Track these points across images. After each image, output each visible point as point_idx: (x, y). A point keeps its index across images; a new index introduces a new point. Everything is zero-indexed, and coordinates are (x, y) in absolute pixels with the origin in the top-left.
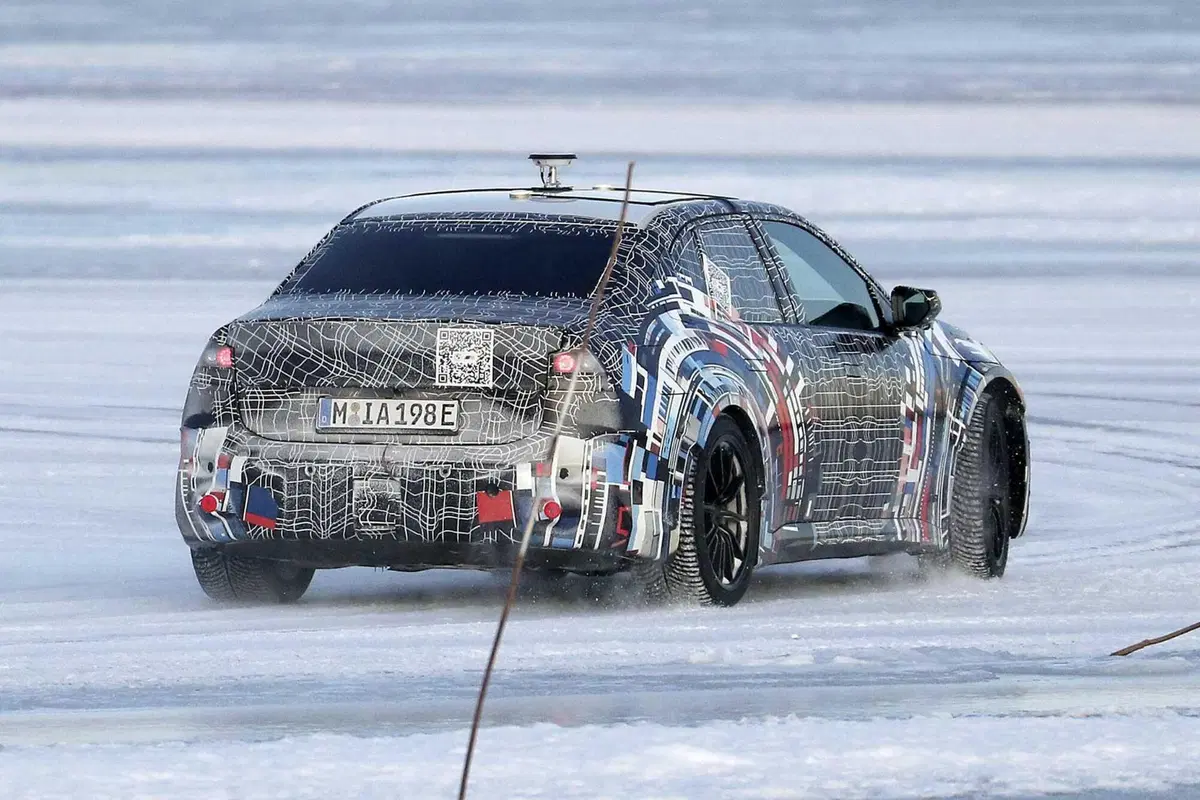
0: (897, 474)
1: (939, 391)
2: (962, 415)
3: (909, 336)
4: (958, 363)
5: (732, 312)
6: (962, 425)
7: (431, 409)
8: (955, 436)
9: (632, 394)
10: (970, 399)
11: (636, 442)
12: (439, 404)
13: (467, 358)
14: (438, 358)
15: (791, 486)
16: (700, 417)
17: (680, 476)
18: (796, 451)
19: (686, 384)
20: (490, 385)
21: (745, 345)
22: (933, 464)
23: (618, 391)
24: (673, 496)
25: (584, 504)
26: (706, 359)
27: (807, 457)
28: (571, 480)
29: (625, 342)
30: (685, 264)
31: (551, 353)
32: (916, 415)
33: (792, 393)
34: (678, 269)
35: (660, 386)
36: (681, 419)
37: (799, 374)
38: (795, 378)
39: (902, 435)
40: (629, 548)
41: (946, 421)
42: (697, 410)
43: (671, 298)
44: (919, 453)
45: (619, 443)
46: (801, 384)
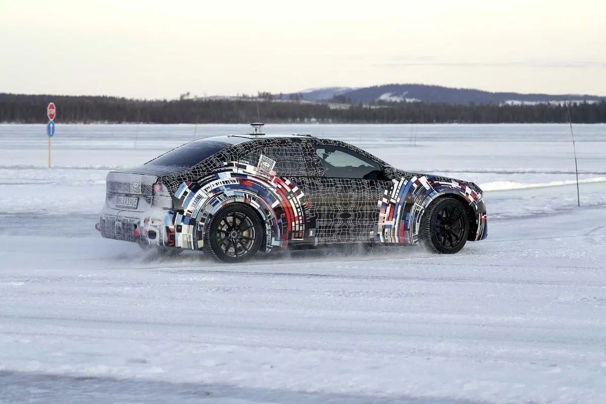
0: (377, 222)
1: (409, 197)
2: (423, 204)
4: (427, 189)
5: (272, 172)
6: (422, 208)
8: (419, 211)
10: (429, 200)
11: (178, 213)
13: (136, 185)
14: (131, 185)
15: (295, 226)
17: (203, 224)
19: (211, 195)
20: (141, 194)
21: (269, 184)
22: (404, 217)
23: (173, 197)
24: (199, 230)
25: (157, 232)
26: (233, 187)
27: (305, 216)
28: (154, 224)
29: (186, 182)
30: (248, 157)
31: (154, 184)
32: (390, 205)
33: (294, 198)
34: (242, 159)
35: (196, 195)
36: (205, 205)
37: (302, 192)
38: (298, 193)
39: (379, 211)
40: (176, 246)
41: (413, 207)
42: (213, 203)
43: (230, 168)
44: (392, 215)
45: (170, 213)
46: (302, 194)
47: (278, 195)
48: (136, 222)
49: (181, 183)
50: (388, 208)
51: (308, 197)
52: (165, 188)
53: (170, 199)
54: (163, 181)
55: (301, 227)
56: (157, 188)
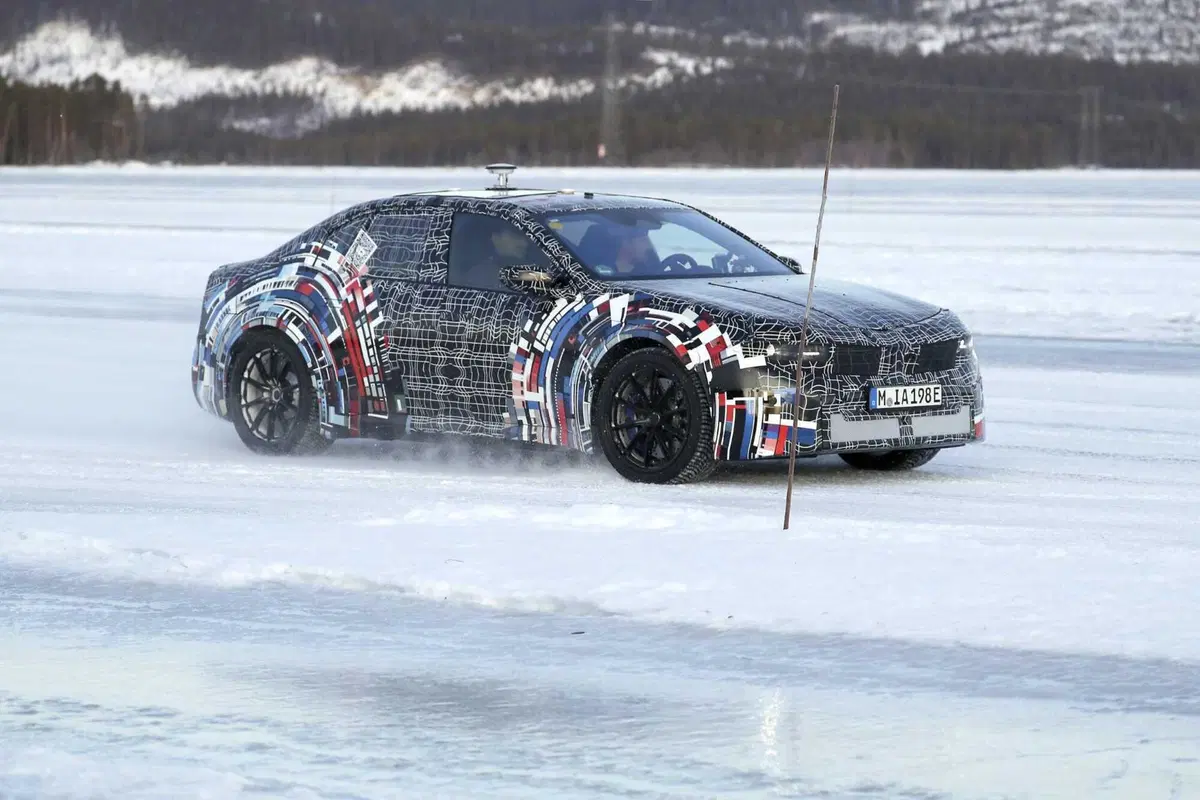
0: (511, 394)
1: (572, 341)
2: (592, 359)
4: (614, 324)
5: (363, 270)
8: (585, 375)
10: (601, 349)
15: (370, 387)
19: (241, 308)
22: (559, 385)
27: (382, 369)
32: (533, 355)
33: (365, 325)
36: (227, 330)
37: (380, 313)
38: (374, 314)
39: (510, 367)
41: (578, 364)
44: (536, 382)
46: (380, 319)
47: (342, 317)
49: (225, 281)
50: (529, 362)
51: (389, 324)
55: (380, 389)
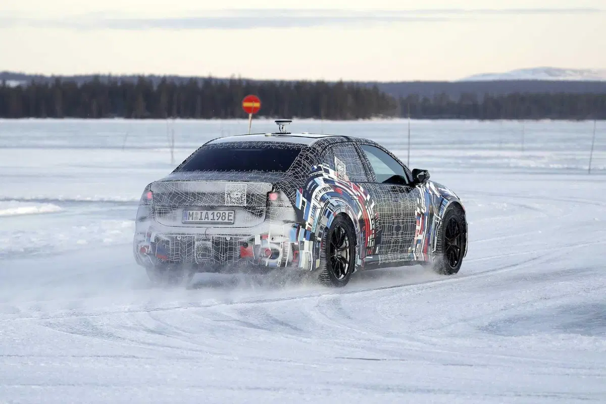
0: (414, 237)
1: (431, 206)
2: (440, 215)
3: (420, 187)
4: (439, 196)
5: (347, 178)
6: (440, 219)
7: (224, 214)
8: (437, 223)
9: (300, 208)
10: (443, 209)
11: (301, 226)
12: (227, 212)
13: (237, 195)
14: (226, 195)
15: (369, 242)
16: (328, 217)
17: (320, 239)
18: (371, 229)
19: (323, 204)
20: (245, 205)
21: (352, 191)
22: (428, 232)
23: (294, 207)
24: (317, 247)
25: (281, 250)
26: (332, 195)
27: (376, 231)
28: (276, 241)
29: (298, 189)
30: (327, 160)
31: (268, 193)
32: (421, 215)
33: (369, 208)
34: (323, 161)
35: (312, 205)
36: (320, 218)
37: (372, 201)
38: (370, 202)
39: (416, 223)
40: (299, 267)
41: (434, 217)
42: (327, 214)
43: (320, 172)
44: (423, 229)
45: (294, 227)
46: (373, 204)
47: (360, 204)
48: (245, 239)
49: (295, 190)
50: (421, 219)
51: (376, 206)
52: (284, 196)
53: (292, 210)
54: (281, 188)
55: (373, 242)
56: (274, 197)
